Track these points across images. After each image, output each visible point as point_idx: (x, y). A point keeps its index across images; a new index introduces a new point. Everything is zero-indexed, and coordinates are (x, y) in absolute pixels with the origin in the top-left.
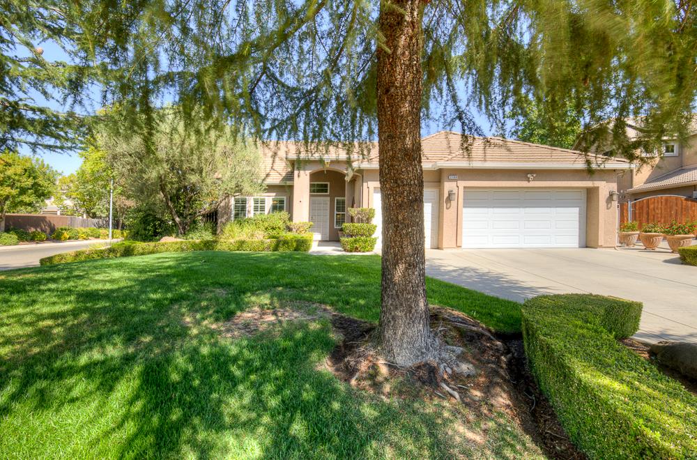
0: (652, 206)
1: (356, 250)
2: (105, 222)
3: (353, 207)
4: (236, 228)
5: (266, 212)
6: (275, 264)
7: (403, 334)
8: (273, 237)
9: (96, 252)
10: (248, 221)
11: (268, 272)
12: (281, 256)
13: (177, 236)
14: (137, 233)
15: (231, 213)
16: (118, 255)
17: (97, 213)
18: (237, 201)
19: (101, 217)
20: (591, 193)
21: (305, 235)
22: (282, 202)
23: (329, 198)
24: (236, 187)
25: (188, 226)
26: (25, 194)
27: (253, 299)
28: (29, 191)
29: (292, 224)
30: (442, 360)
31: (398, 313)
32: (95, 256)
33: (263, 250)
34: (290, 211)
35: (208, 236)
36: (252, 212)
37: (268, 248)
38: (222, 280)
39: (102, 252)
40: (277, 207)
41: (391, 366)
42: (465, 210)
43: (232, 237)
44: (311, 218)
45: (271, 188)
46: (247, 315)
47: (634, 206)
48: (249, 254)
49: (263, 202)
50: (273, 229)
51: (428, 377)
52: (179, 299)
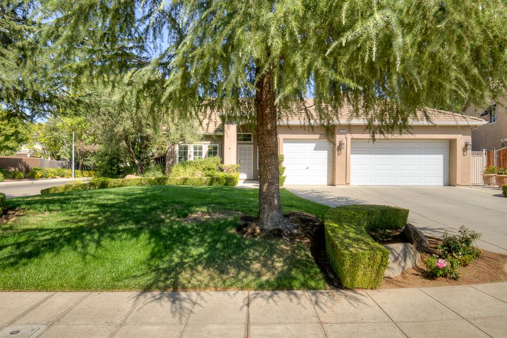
2: (67, 164)
4: (181, 169)
5: (203, 156)
6: (210, 193)
7: (268, 215)
8: (209, 176)
9: (81, 185)
10: (190, 163)
11: (206, 197)
12: (215, 188)
13: (137, 175)
14: (106, 172)
15: (176, 157)
16: (97, 187)
17: (62, 156)
18: (180, 148)
19: (64, 159)
20: (452, 143)
21: (233, 175)
22: (215, 148)
23: (252, 146)
24: (181, 137)
25: (142, 168)
26: (9, 140)
27: (197, 209)
28: (12, 138)
29: (223, 166)
30: (286, 228)
31: (266, 206)
32: (80, 188)
33: (202, 185)
34: (222, 156)
35: (159, 175)
36: (193, 156)
37: (205, 183)
38: (177, 200)
39: (85, 185)
40: (212, 152)
41: (262, 230)
42: (353, 156)
43: (178, 175)
44: (238, 161)
45: (207, 137)
46: (194, 215)
47: (499, 153)
48: (192, 187)
49: (201, 148)
50: (209, 169)
51: (278, 234)
52: (154, 209)
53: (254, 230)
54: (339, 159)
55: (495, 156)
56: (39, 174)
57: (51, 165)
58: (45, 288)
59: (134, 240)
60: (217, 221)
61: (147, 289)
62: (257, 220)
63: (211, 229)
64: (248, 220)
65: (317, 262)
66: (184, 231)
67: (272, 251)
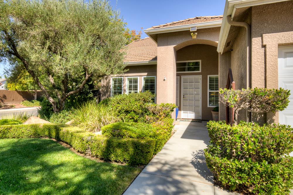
3: (229, 87)
15: (110, 92)
18: (115, 81)
22: (153, 81)
23: (200, 76)
36: (127, 90)
40: (149, 86)
44: (183, 96)
49: (136, 81)
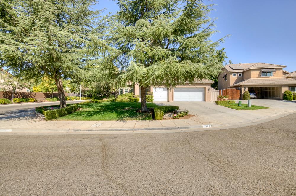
0: (227, 91)
1: (149, 101)
2: (78, 95)
3: (148, 92)
4: (121, 97)
5: (128, 92)
7: (143, 108)
8: (130, 99)
10: (124, 95)
11: (129, 105)
12: (131, 102)
13: (106, 98)
17: (76, 92)
18: (120, 89)
21: (137, 98)
22: (132, 90)
25: (108, 97)
27: (126, 107)
29: (134, 96)
30: (147, 111)
31: (143, 106)
34: (134, 92)
35: (114, 98)
36: (124, 92)
37: (128, 101)
40: (131, 91)
41: (142, 111)
42: (175, 92)
43: (120, 99)
44: (139, 94)
45: (129, 86)
46: (125, 109)
47: (223, 91)
48: (124, 102)
49: (127, 90)
50: (130, 97)
51: (145, 112)
52: (115, 107)
53: (140, 111)
54: (171, 93)
55: (222, 92)
56: (68, 98)
57: (72, 95)
58: (97, 120)
59: (112, 113)
60: (132, 110)
61: (118, 120)
62: (141, 109)
63: (130, 111)
64: (139, 109)
65: (152, 116)
66: (124, 112)
67: (143, 115)
